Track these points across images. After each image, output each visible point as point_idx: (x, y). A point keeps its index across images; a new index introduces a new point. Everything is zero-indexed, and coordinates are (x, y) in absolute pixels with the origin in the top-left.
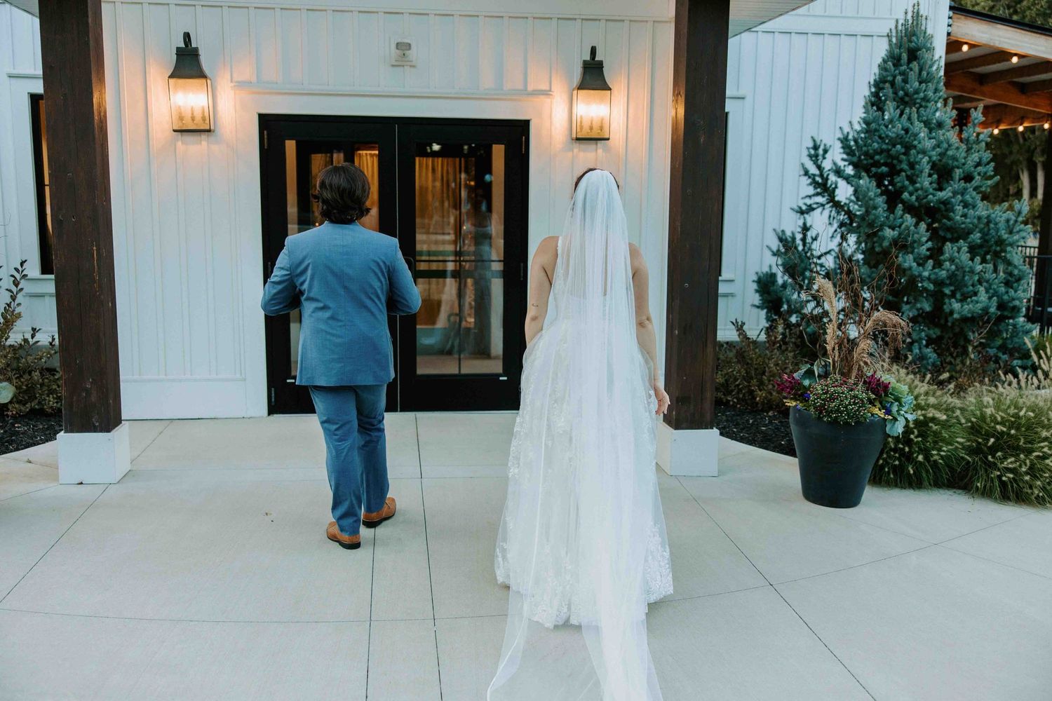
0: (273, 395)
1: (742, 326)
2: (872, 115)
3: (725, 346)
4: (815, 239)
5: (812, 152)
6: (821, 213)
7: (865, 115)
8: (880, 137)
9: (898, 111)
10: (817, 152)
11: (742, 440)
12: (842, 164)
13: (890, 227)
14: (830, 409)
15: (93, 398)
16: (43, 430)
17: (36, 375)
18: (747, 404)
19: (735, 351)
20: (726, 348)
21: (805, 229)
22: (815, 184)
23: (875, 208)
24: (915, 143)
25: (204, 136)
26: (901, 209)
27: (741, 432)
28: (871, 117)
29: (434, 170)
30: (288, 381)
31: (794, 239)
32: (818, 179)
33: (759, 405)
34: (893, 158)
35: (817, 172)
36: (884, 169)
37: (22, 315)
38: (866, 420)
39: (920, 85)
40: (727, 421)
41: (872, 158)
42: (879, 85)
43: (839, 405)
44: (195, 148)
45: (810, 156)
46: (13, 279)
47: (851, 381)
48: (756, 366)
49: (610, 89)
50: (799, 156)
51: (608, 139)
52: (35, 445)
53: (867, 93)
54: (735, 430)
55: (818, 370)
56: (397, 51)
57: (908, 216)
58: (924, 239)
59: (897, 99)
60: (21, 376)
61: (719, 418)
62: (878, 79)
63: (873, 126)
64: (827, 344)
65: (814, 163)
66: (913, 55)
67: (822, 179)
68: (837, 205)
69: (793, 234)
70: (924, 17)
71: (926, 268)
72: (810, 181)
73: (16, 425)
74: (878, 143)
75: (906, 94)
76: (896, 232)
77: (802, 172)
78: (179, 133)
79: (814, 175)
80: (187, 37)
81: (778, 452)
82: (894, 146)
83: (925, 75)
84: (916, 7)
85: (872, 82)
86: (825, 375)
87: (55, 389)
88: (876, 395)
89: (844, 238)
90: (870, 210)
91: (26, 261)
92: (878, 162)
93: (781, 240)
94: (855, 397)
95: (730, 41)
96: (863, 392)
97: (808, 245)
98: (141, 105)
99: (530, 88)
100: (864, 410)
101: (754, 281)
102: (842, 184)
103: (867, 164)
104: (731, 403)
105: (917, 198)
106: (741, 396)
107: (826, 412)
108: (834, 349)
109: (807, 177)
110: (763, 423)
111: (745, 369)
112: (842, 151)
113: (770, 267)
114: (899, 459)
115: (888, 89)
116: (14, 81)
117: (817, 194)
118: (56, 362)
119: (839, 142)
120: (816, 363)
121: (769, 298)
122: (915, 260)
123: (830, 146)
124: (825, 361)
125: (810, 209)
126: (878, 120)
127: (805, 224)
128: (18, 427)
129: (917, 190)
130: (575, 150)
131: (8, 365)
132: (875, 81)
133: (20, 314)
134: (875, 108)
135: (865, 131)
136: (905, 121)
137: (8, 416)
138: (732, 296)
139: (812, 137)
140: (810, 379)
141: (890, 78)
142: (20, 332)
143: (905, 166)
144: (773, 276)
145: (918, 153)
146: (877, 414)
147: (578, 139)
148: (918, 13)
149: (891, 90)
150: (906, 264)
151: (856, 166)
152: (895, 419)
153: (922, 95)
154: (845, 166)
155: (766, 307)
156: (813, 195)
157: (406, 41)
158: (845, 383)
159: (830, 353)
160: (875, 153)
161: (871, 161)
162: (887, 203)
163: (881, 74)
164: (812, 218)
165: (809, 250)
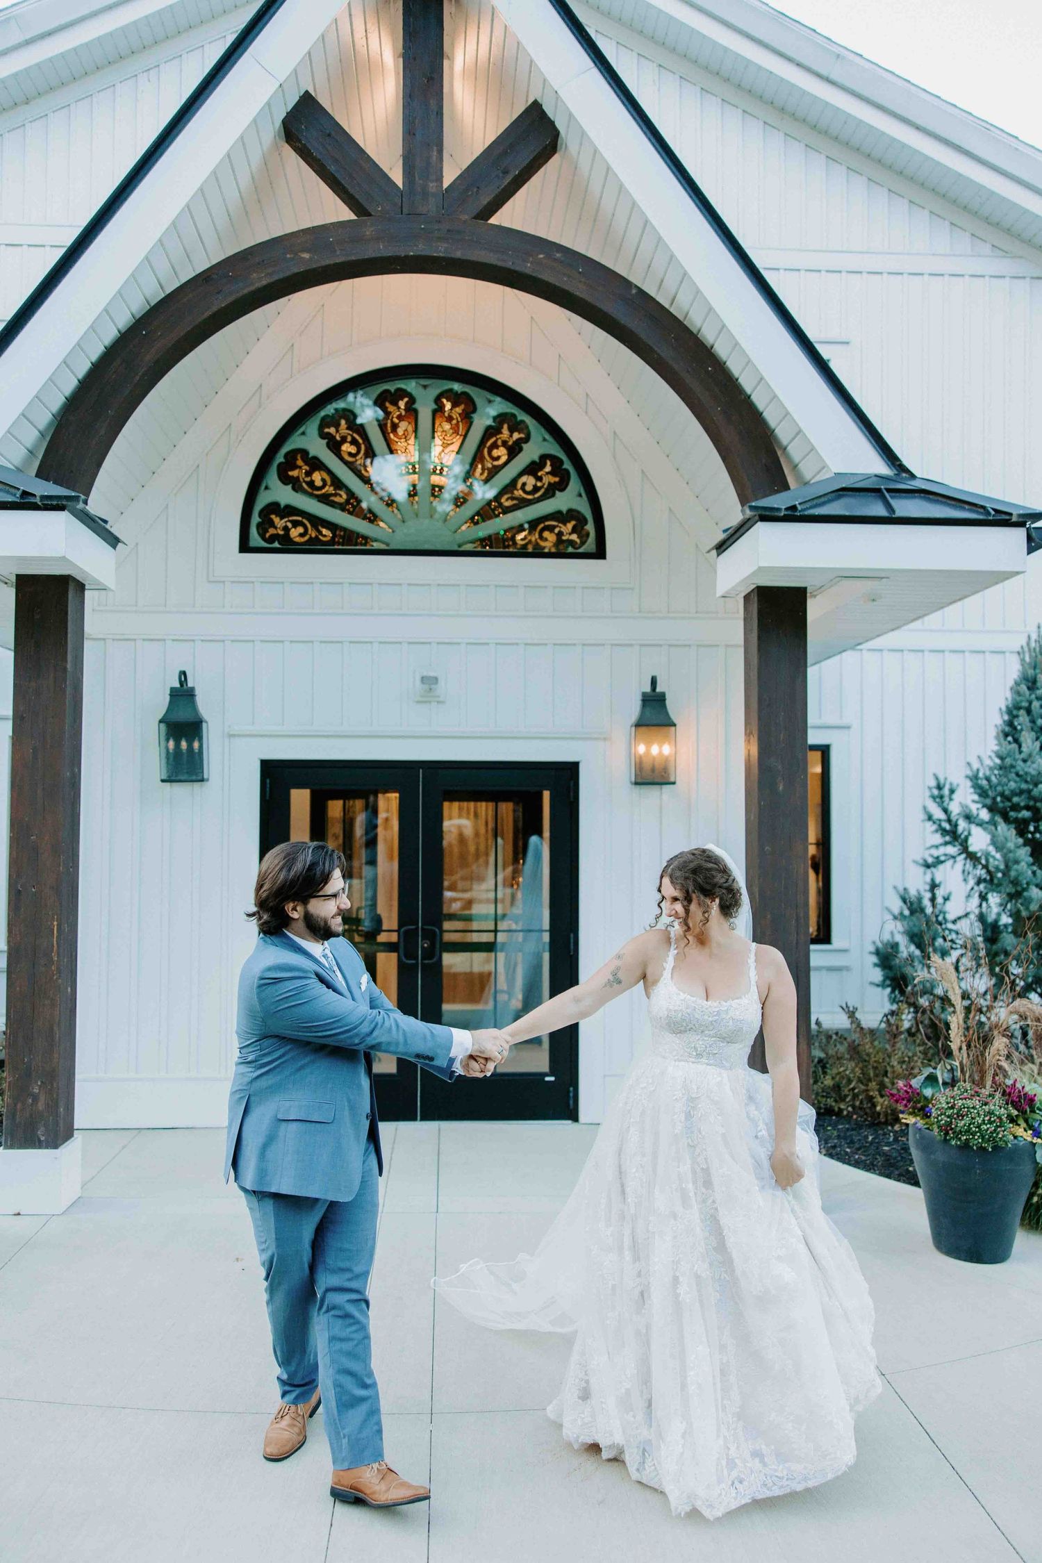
1: (853, 1013)
2: (1006, 749)
3: (834, 1037)
4: (946, 899)
5: (936, 792)
6: (952, 867)
7: (998, 748)
8: (1017, 774)
9: (1038, 744)
10: (941, 793)
11: (857, 1164)
12: (974, 808)
14: (958, 1129)
15: (41, 1106)
18: (866, 1114)
19: (846, 1045)
20: (835, 1040)
21: (934, 886)
22: (944, 832)
23: (1017, 862)
25: (195, 786)
27: (857, 1154)
28: (1005, 752)
29: (476, 814)
31: (920, 899)
32: (947, 827)
33: (881, 1116)
34: (1036, 799)
35: (942, 816)
36: (1026, 814)
38: (1007, 1144)
40: (839, 1137)
41: (1009, 800)
42: (1012, 712)
43: (970, 1124)
44: (187, 799)
45: (934, 797)
47: (986, 1091)
48: (875, 1065)
49: (675, 726)
50: (920, 798)
51: (674, 783)
53: (999, 721)
54: (848, 1150)
55: (942, 1075)
56: (423, 685)
59: (1036, 729)
61: (829, 1133)
62: (1010, 706)
63: (1008, 761)
64: (951, 1042)
65: (939, 806)
67: (950, 825)
68: (972, 857)
69: (918, 892)
72: (935, 827)
74: (1016, 782)
77: (926, 817)
78: (168, 784)
79: (940, 820)
80: (183, 675)
81: (904, 1182)
82: (1036, 785)
85: (1004, 709)
86: (953, 1083)
88: (1018, 1111)
89: (983, 898)
90: (1010, 864)
92: (1018, 804)
93: (904, 901)
94: (991, 1113)
95: (809, 670)
96: (1001, 1108)
97: (939, 907)
100: (1004, 1131)
101: (871, 953)
102: (976, 830)
103: (1005, 808)
104: (845, 1113)
106: (857, 1103)
107: (953, 1133)
108: (960, 1049)
109: (931, 823)
110: (886, 1141)
111: (862, 1069)
112: (972, 790)
113: (892, 933)
115: (1023, 719)
117: (946, 843)
119: (968, 780)
120: (939, 1067)
121: (891, 974)
123: (958, 785)
124: (951, 1065)
125: (938, 862)
126: (1014, 753)
127: (933, 880)
130: (636, 796)
132: (1007, 707)
134: (1010, 738)
135: (998, 767)
138: (848, 970)
139: (935, 775)
140: (932, 1086)
141: (1025, 704)
144: (895, 946)
146: (1022, 1136)
147: (636, 784)
149: (1027, 719)
151: (991, 809)
154: (978, 809)
155: (888, 986)
156: (941, 845)
157: (432, 674)
158: (977, 1094)
159: (956, 1052)
160: (1014, 793)
161: (1009, 804)
162: (1032, 855)
163: (1013, 699)
164: (940, 874)
165: (940, 912)
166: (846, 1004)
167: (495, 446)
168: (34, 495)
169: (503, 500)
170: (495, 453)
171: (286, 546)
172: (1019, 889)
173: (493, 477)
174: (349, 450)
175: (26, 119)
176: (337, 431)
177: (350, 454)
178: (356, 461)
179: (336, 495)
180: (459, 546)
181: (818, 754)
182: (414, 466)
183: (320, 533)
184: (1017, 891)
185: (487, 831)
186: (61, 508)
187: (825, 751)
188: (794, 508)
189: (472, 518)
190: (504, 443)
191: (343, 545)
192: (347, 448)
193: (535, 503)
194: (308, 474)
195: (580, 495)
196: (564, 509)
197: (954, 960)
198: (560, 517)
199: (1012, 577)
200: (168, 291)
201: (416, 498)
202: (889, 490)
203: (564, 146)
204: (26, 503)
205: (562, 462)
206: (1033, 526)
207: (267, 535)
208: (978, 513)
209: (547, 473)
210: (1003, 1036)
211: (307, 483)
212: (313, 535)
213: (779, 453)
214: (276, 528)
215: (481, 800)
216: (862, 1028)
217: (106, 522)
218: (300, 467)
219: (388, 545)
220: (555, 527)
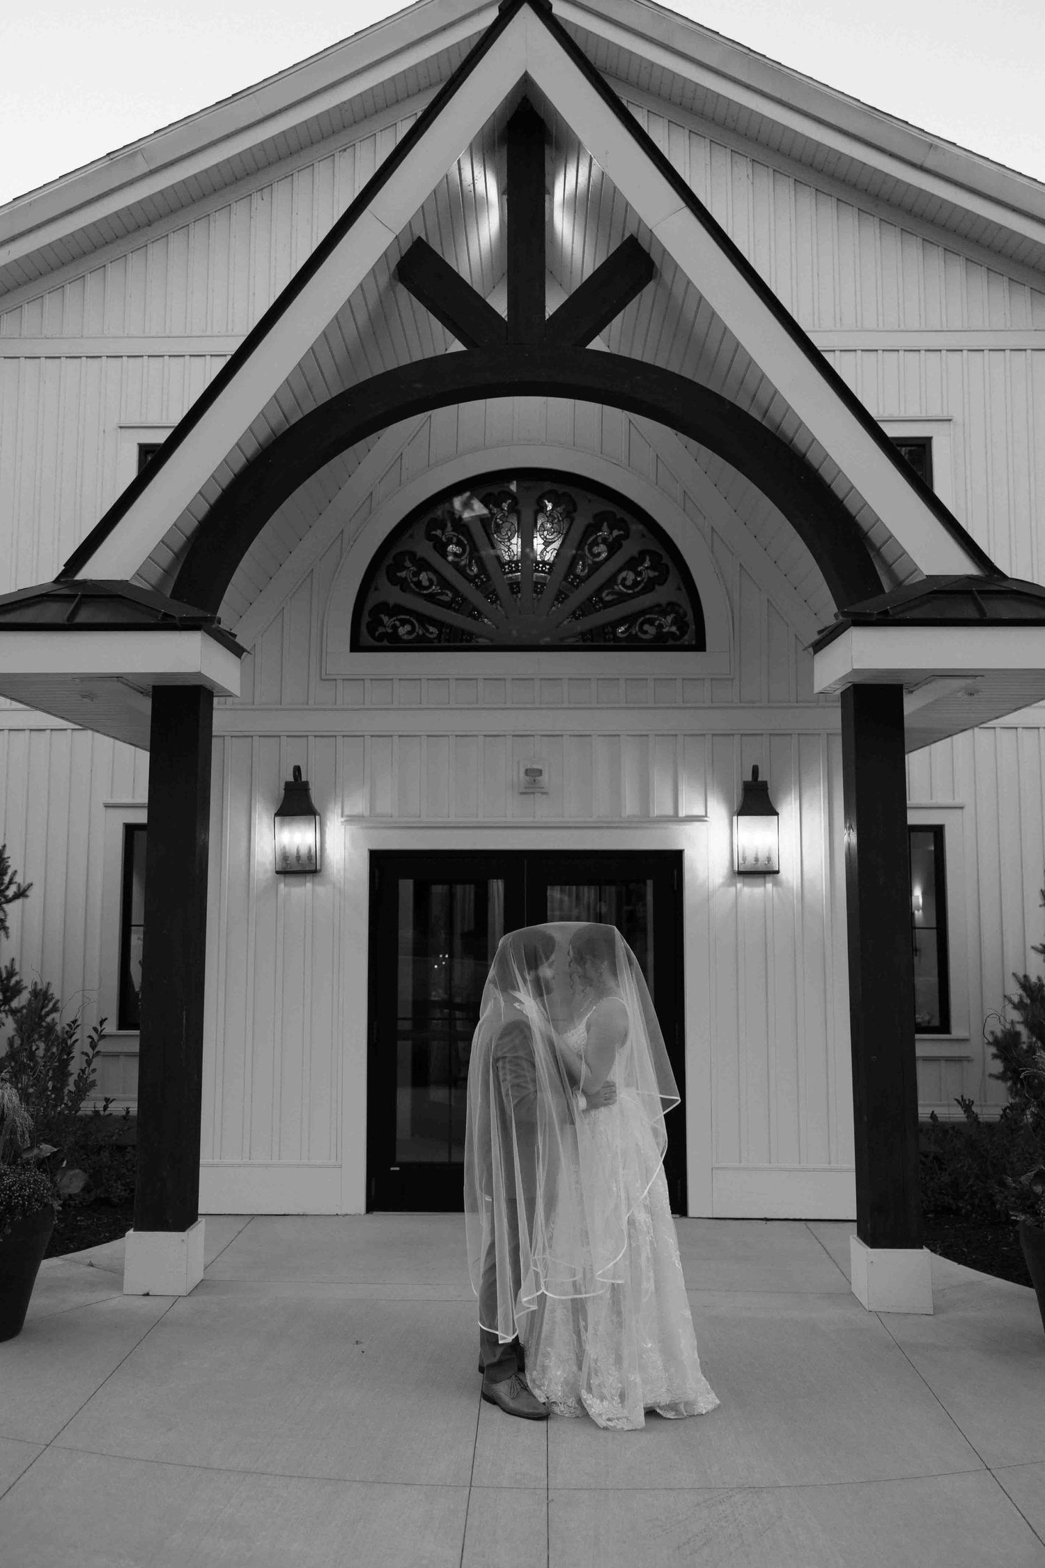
0: (373, 1186)
1: (969, 1106)
3: (951, 1132)
11: (973, 1265)
15: (169, 1189)
16: (110, 1226)
17: (105, 1156)
18: (985, 1213)
19: (963, 1140)
20: (952, 1135)
25: (309, 877)
27: (974, 1254)
29: (578, 898)
30: (392, 1169)
31: (1040, 987)
33: (1001, 1215)
37: (97, 1083)
44: (300, 891)
46: (90, 1040)
48: (994, 1161)
49: (778, 814)
50: (1038, 881)
51: (778, 872)
52: (98, 1243)
54: (965, 1250)
56: (528, 778)
60: (89, 1158)
69: (1039, 977)
73: (78, 1218)
78: (282, 875)
80: (297, 770)
87: (124, 1174)
91: (106, 1019)
93: (1024, 987)
98: (244, 844)
99: (682, 813)
101: (990, 1043)
104: (964, 1211)
106: (977, 1201)
110: (1006, 1240)
111: (980, 1166)
113: (1013, 1023)
116: (110, 811)
118: (129, 1138)
121: (1012, 1066)
128: (80, 1221)
130: (739, 885)
131: (78, 1143)
133: (94, 1081)
137: (72, 1207)
138: (969, 1061)
140: (1042, 1182)
142: (92, 1100)
144: (1015, 1036)
147: (741, 873)
155: (1010, 1079)
157: (535, 767)
166: (962, 1096)
167: (595, 543)
168: (175, 617)
169: (604, 595)
170: (596, 550)
171: (395, 644)
173: (594, 573)
174: (455, 551)
175: (148, 240)
176: (443, 534)
177: (455, 554)
178: (461, 560)
179: (441, 594)
180: (561, 641)
181: (931, 835)
182: (517, 565)
183: (427, 630)
186: (198, 628)
187: (938, 831)
188: (886, 612)
189: (574, 613)
190: (605, 541)
191: (449, 642)
192: (452, 548)
193: (635, 598)
194: (416, 574)
195: (679, 590)
196: (664, 603)
198: (660, 610)
200: (293, 422)
201: (520, 595)
202: (980, 592)
203: (659, 274)
204: (167, 623)
205: (660, 557)
207: (377, 633)
209: (647, 568)
211: (415, 583)
212: (421, 633)
213: (873, 555)
214: (385, 626)
215: (584, 885)
216: (979, 1122)
217: (235, 636)
218: (408, 568)
219: (492, 640)
220: (655, 620)
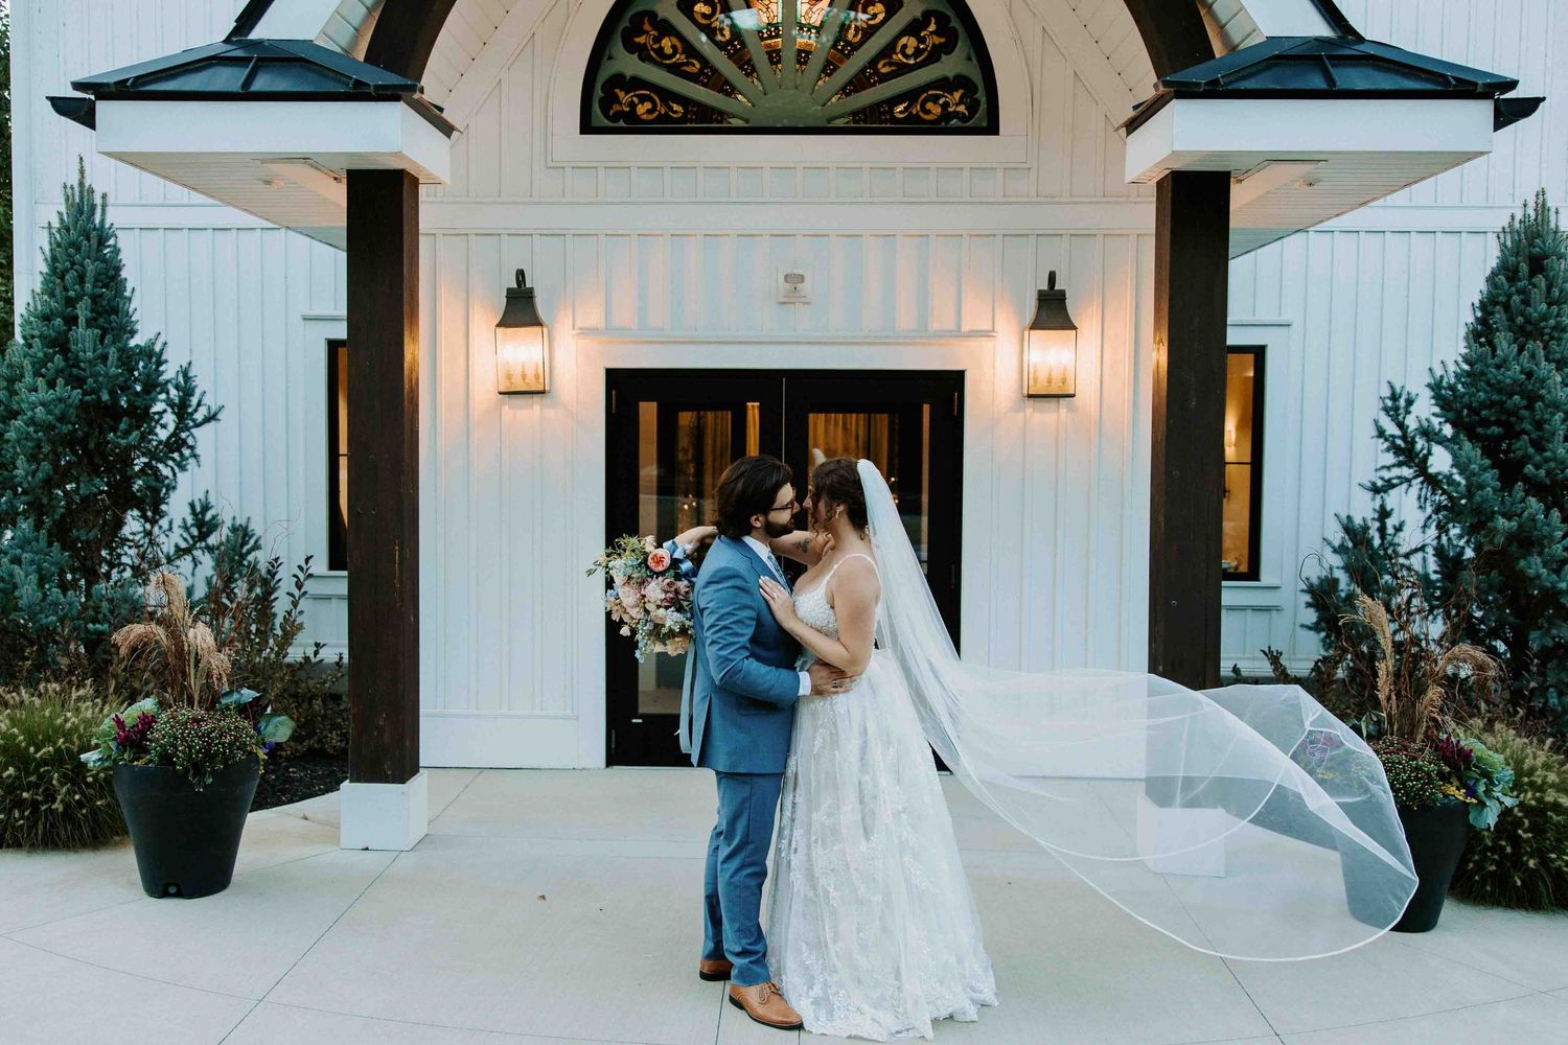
0: (613, 739)
1: (1278, 658)
2: (1475, 352)
4: (1399, 529)
5: (1389, 403)
6: (1406, 492)
7: (1467, 351)
8: (1488, 383)
9: (1515, 348)
10: (1397, 404)
12: (1434, 421)
13: (1504, 515)
15: (387, 738)
16: (322, 777)
17: (317, 704)
21: (1384, 514)
22: (1395, 449)
23: (1481, 487)
24: (1543, 392)
25: (536, 398)
26: (1522, 488)
28: (1474, 356)
29: (845, 427)
30: (634, 721)
31: (1366, 528)
32: (1400, 443)
34: (1510, 413)
35: (1398, 432)
36: (1496, 430)
37: (305, 625)
38: (1435, 804)
39: (1549, 308)
41: (1477, 413)
42: (1487, 306)
44: (527, 413)
45: (1386, 409)
46: (296, 580)
47: (1416, 746)
49: (1075, 328)
50: (1370, 410)
51: (1073, 396)
52: (312, 796)
53: (1471, 319)
55: (1367, 727)
56: (786, 284)
57: (1532, 500)
58: (1559, 534)
60: (299, 706)
62: (1485, 300)
63: (1478, 367)
64: (1378, 690)
65: (1393, 420)
66: (1537, 264)
67: (1406, 442)
68: (1433, 481)
69: (1364, 520)
70: (1553, 210)
71: (1563, 577)
72: (1387, 445)
73: (291, 770)
74: (1486, 392)
75: (1528, 321)
76: (1514, 523)
77: (1375, 433)
78: (506, 397)
79: (1393, 436)
80: (521, 274)
82: (1510, 396)
83: (1557, 293)
84: (1541, 197)
85: (1477, 304)
86: (1378, 736)
87: (340, 723)
88: (1450, 768)
89: (1442, 528)
90: (1474, 489)
91: (312, 556)
92: (1487, 419)
93: (1346, 529)
94: (1418, 769)
96: (1431, 763)
97: (1389, 538)
98: (462, 359)
99: (965, 328)
100: (1432, 789)
101: (1303, 591)
102: (1437, 449)
103: (1472, 423)
105: (1548, 473)
108: (1389, 698)
109: (1381, 440)
112: (1433, 401)
113: (1329, 569)
114: (1498, 864)
115: (1499, 316)
116: (309, 324)
117: (1400, 464)
118: (343, 687)
119: (1428, 389)
120: (1364, 718)
121: (1325, 615)
122: (1545, 565)
123: (1416, 395)
124: (1377, 716)
125: (1389, 485)
126: (1486, 358)
127: (1382, 507)
128: (294, 772)
129: (1547, 460)
130: (1028, 411)
131: (285, 690)
132: (1481, 301)
133: (301, 624)
134: (1481, 340)
135: (1465, 375)
136: (1526, 360)
137: (281, 757)
138: (1278, 610)
139: (1389, 383)
141: (1502, 299)
142: (300, 646)
143: (1527, 426)
144: (1336, 581)
145: (1547, 406)
146: (1453, 796)
147: (1030, 396)
148: (1544, 205)
149: (1504, 316)
150: (1530, 571)
151: (1455, 424)
152: (1482, 805)
153: (1552, 322)
154: (1440, 423)
155: (1324, 629)
156: (1393, 466)
157: (796, 272)
158: (1405, 748)
159: (1384, 703)
160: (1483, 405)
161: (1477, 418)
162: (1500, 479)
163: (1489, 292)
164: (1392, 499)
165: (1391, 544)
166: (1269, 648)
168: (368, 85)
169: (880, 66)
170: (871, 10)
171: (633, 125)
172: (1483, 518)
173: (868, 39)
174: (703, 10)
177: (704, 16)
178: (712, 23)
179: (687, 64)
180: (829, 121)
181: (1251, 357)
182: (777, 29)
183: (671, 108)
184: (1479, 521)
185: (857, 446)
186: (397, 98)
187: (1259, 353)
188: (1215, 82)
189: (843, 89)
191: (696, 123)
192: (699, 8)
193: (916, 69)
194: (657, 40)
195: (969, 59)
196: (951, 75)
197: (1405, 598)
198: (946, 84)
199: (1475, 158)
201: (780, 66)
202: (1331, 57)
204: (359, 93)
205: (948, 19)
206: (1501, 97)
207: (612, 112)
208: (1435, 83)
209: (931, 33)
210: (1439, 685)
211: (655, 51)
212: (663, 111)
213: (1203, 12)
214: (621, 104)
215: (851, 412)
217: (441, 110)
218: (647, 33)
219: (747, 121)
220: (938, 97)
